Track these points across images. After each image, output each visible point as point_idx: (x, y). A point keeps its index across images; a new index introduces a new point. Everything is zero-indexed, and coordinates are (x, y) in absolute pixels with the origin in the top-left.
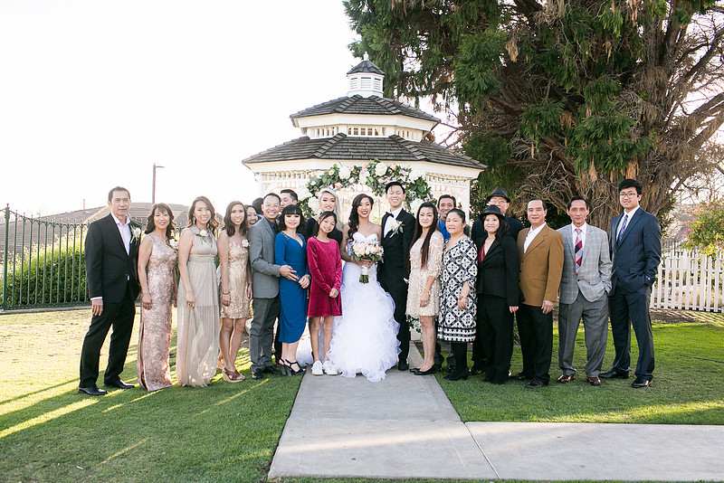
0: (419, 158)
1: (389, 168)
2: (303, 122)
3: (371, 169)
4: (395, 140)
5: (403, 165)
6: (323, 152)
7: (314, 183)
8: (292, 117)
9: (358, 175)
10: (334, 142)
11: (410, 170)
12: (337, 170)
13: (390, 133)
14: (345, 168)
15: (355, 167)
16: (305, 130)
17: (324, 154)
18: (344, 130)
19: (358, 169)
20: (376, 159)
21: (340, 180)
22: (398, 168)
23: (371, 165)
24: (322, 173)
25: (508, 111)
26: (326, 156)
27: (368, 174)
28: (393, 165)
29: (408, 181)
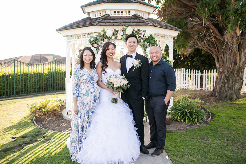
0: (150, 24)
1: (134, 30)
2: (88, 10)
3: (124, 31)
4: (135, 16)
5: (142, 28)
6: (97, 22)
7: (92, 40)
8: (82, 7)
9: (117, 34)
10: (103, 18)
11: (145, 31)
12: (105, 32)
13: (132, 13)
14: (109, 31)
15: (115, 30)
16: (89, 13)
17: (98, 24)
18: (108, 12)
19: (116, 31)
20: (127, 25)
21: (107, 38)
22: (139, 30)
23: (124, 28)
24: (97, 34)
25: (185, 6)
26: (99, 24)
27: (122, 34)
28: (136, 29)
29: (145, 37)
